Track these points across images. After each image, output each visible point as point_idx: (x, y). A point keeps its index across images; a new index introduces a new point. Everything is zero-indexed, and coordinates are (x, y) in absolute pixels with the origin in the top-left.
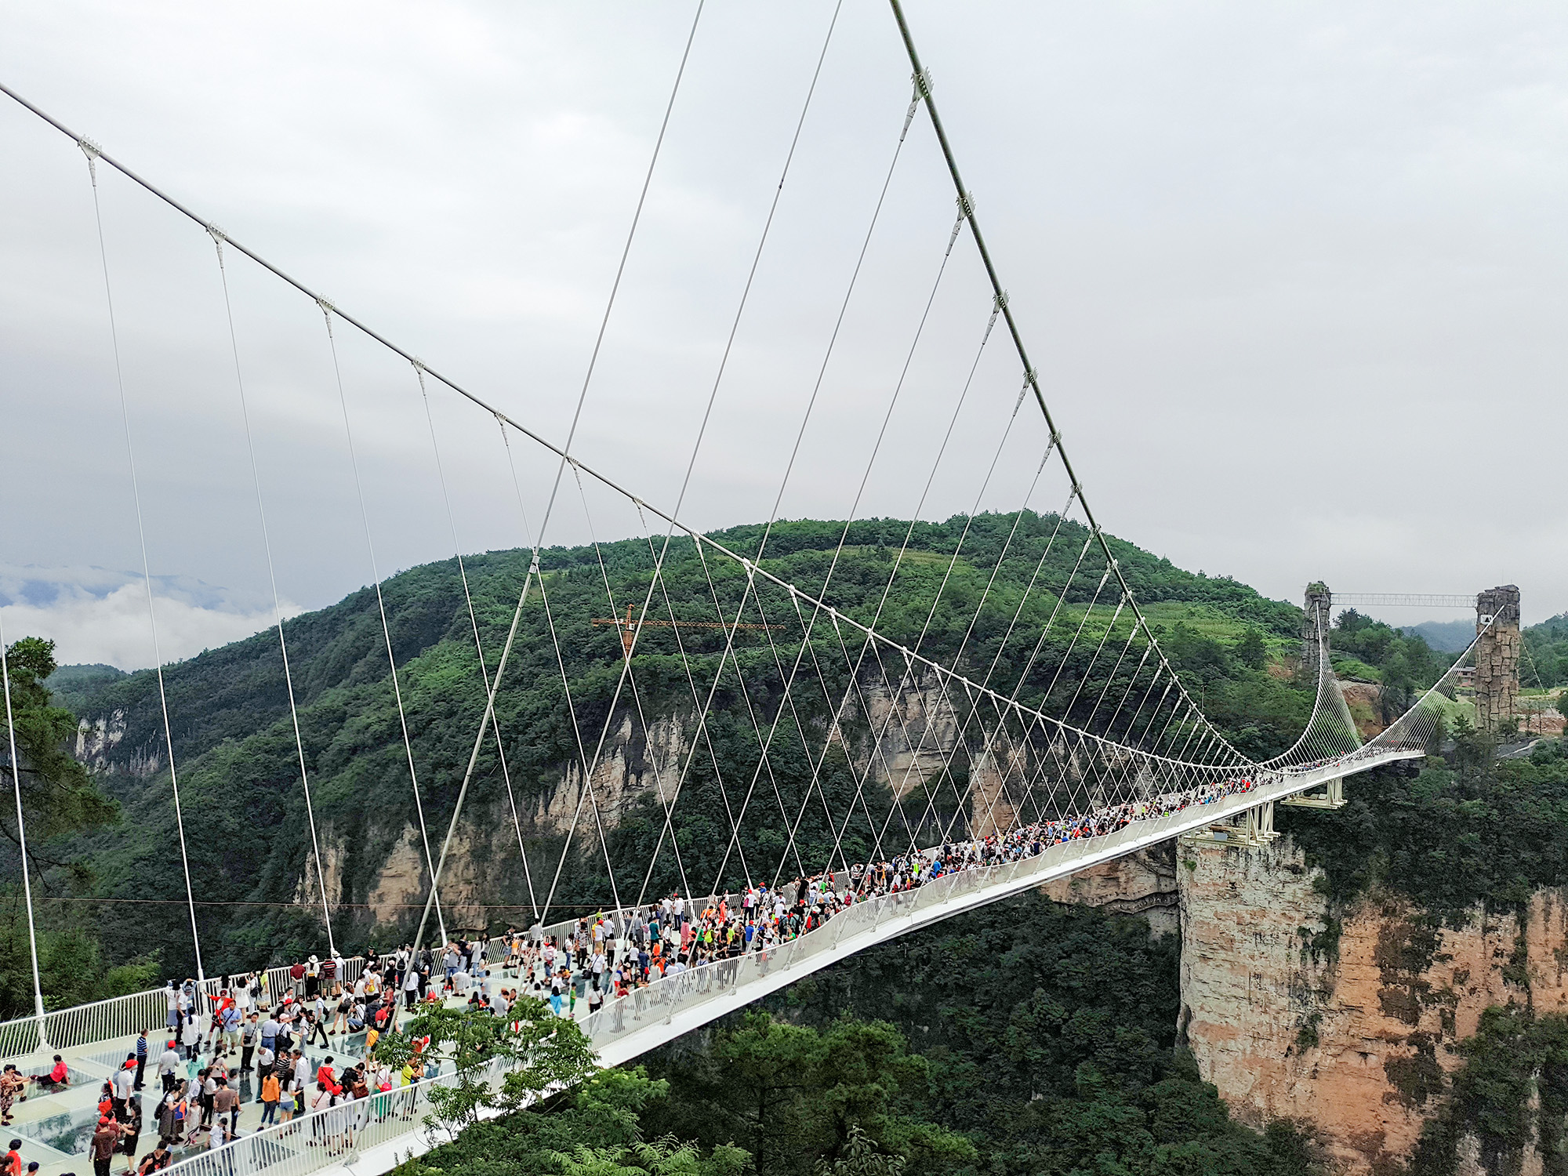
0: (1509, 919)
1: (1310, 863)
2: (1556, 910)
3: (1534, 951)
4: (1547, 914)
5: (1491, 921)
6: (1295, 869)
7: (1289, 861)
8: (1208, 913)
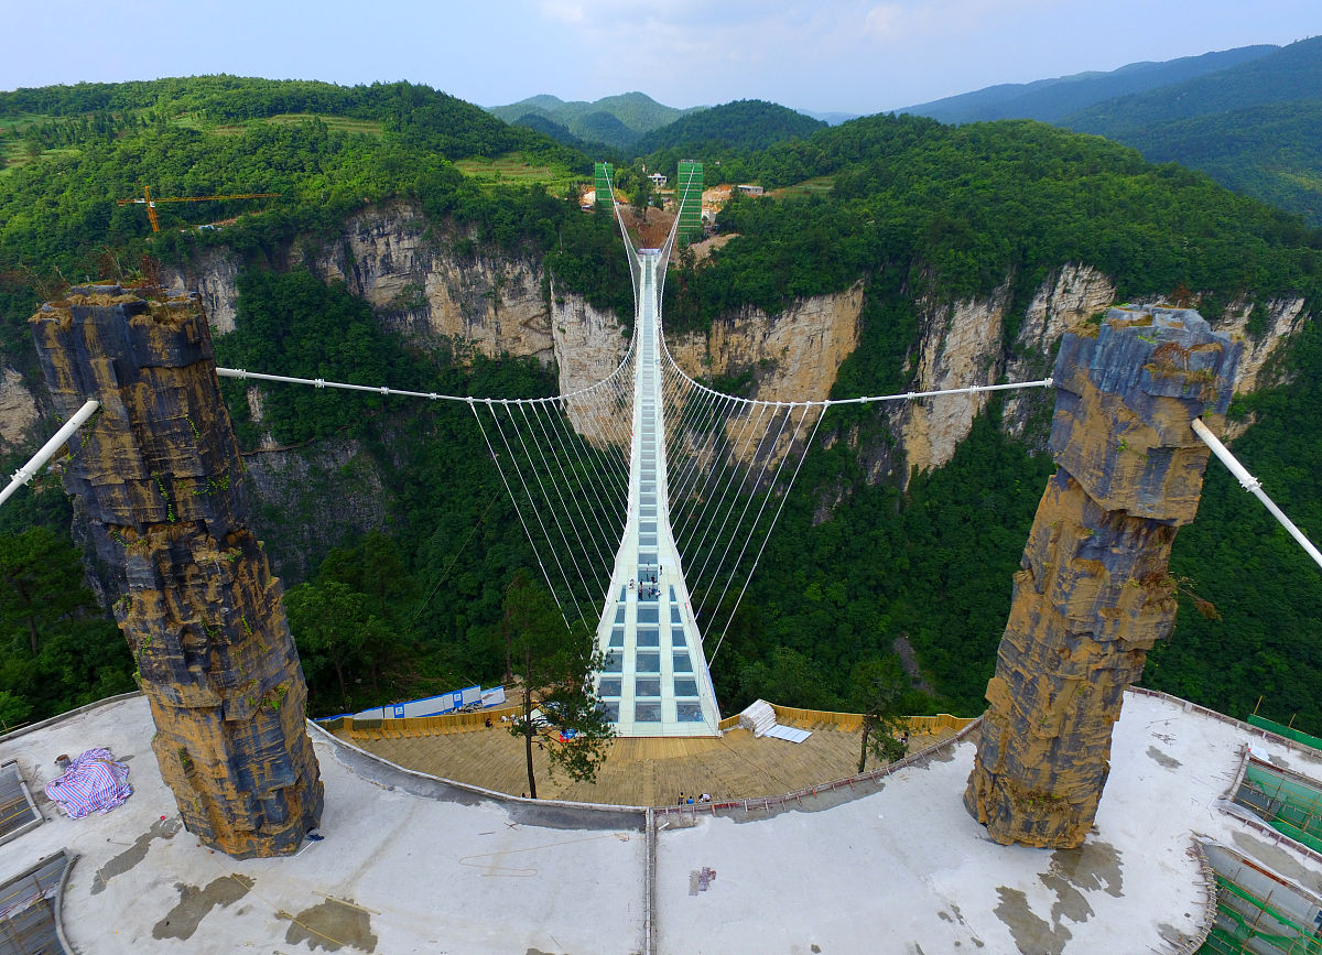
0: (703, 339)
1: (620, 323)
2: (721, 330)
3: (712, 350)
4: (717, 332)
5: (696, 340)
6: (614, 328)
7: (610, 323)
8: (573, 354)
